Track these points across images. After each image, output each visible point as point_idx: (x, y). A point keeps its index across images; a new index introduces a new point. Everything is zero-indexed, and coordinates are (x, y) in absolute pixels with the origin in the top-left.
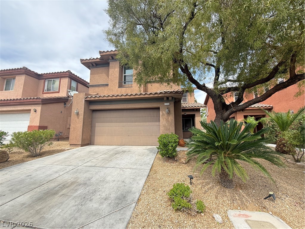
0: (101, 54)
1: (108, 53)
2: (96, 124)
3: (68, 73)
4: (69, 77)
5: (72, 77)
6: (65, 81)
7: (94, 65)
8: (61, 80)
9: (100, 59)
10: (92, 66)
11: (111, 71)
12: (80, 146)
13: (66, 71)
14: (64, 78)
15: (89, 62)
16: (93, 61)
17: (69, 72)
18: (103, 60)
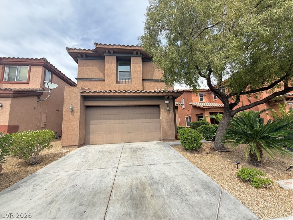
0: (98, 46)
1: (106, 46)
2: (91, 121)
3: (43, 61)
4: (43, 66)
5: (48, 67)
6: (38, 71)
7: (84, 56)
8: (31, 68)
9: (92, 51)
10: (81, 57)
11: (107, 65)
12: (77, 147)
13: (40, 59)
14: (35, 66)
15: (78, 52)
16: (83, 52)
17: (44, 59)
18: (96, 53)
